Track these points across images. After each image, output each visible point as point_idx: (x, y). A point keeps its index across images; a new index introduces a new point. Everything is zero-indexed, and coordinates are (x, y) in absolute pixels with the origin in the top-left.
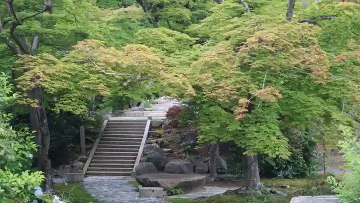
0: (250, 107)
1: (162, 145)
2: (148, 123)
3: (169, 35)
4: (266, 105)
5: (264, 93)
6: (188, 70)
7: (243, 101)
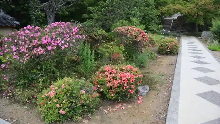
0: (198, 16)
1: (176, 24)
2: (173, 19)
3: (183, 2)
4: (201, 15)
5: (200, 13)
6: (186, 9)
7: (196, 15)
